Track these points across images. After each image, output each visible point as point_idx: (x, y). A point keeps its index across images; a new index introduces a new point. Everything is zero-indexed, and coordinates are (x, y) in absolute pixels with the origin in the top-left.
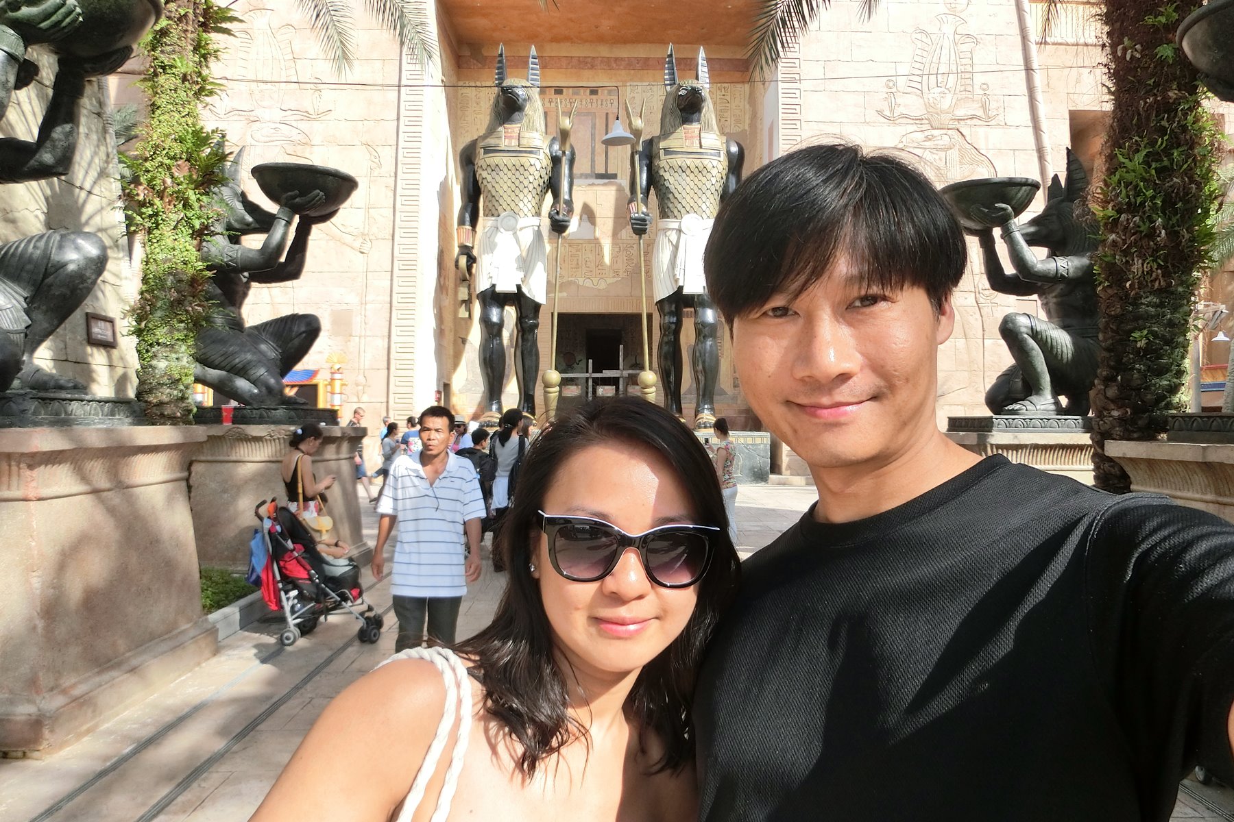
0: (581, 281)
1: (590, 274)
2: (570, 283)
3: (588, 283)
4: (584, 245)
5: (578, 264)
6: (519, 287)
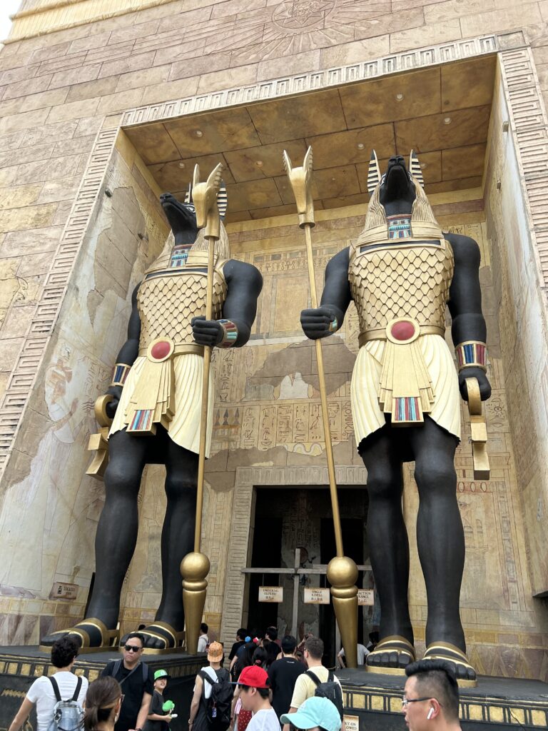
0: (289, 447)
1: (301, 438)
2: (277, 449)
3: (299, 449)
4: (295, 406)
5: (288, 427)
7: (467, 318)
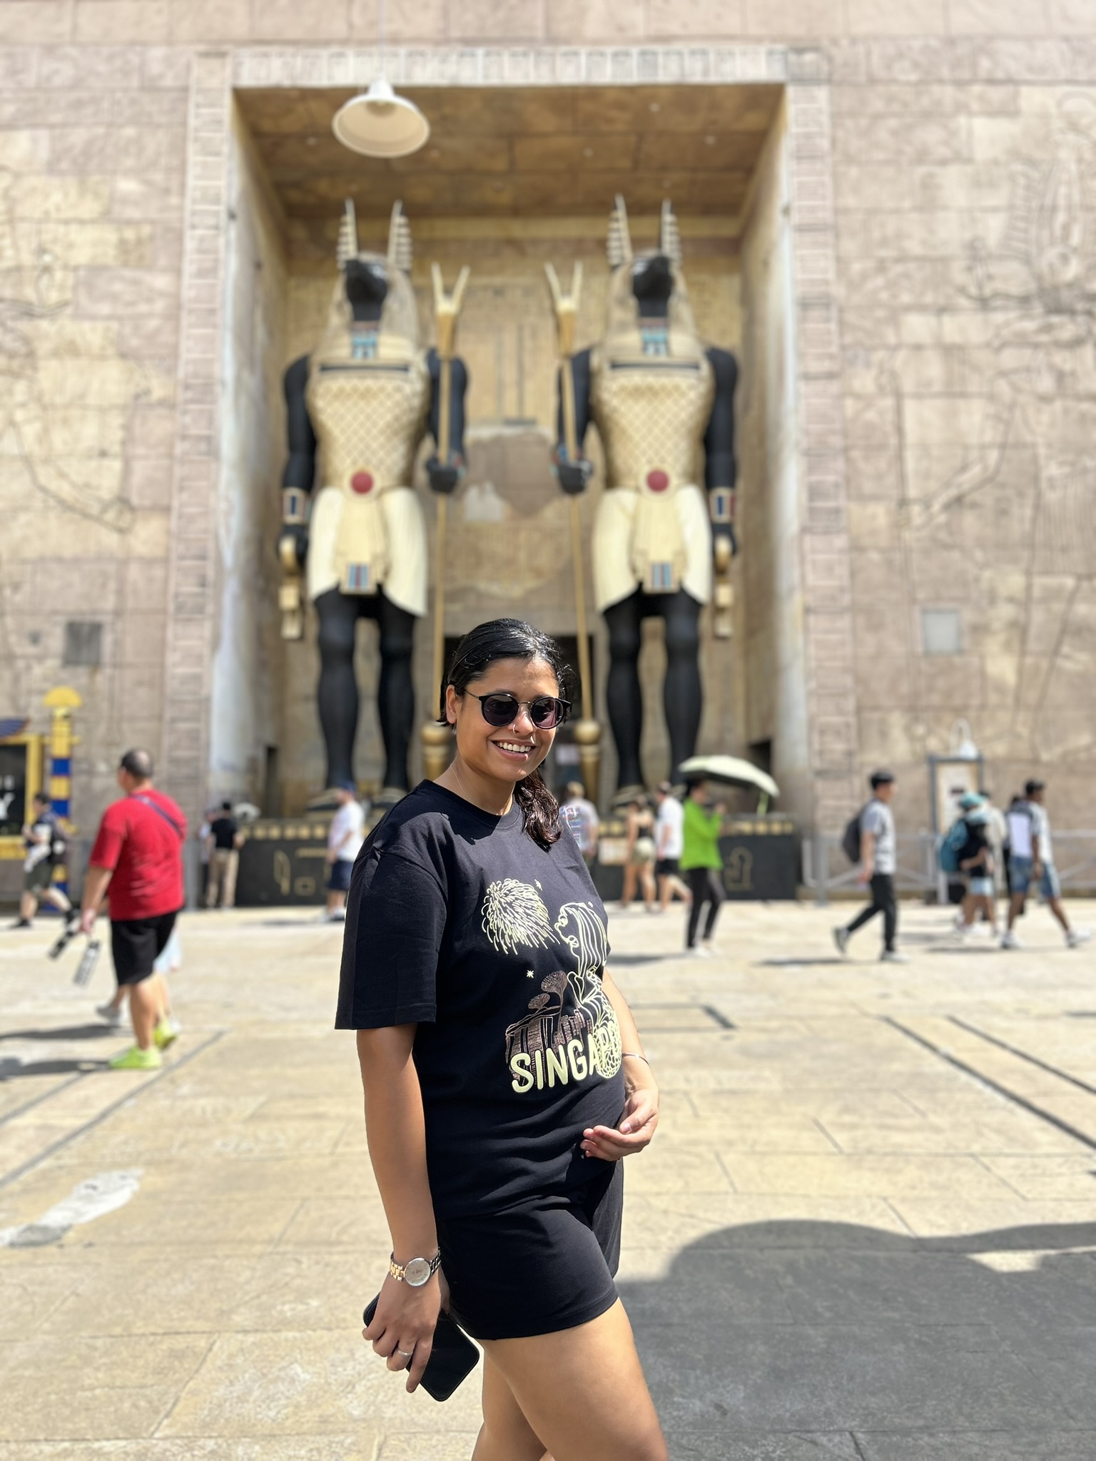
1: (497, 574)
2: (466, 589)
4: (488, 531)
5: (478, 559)
6: (380, 587)
7: (720, 459)
